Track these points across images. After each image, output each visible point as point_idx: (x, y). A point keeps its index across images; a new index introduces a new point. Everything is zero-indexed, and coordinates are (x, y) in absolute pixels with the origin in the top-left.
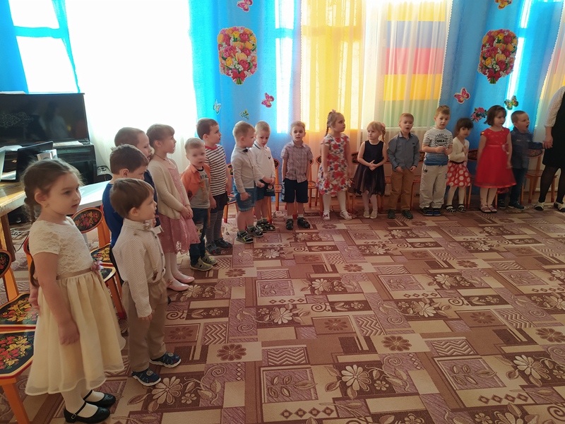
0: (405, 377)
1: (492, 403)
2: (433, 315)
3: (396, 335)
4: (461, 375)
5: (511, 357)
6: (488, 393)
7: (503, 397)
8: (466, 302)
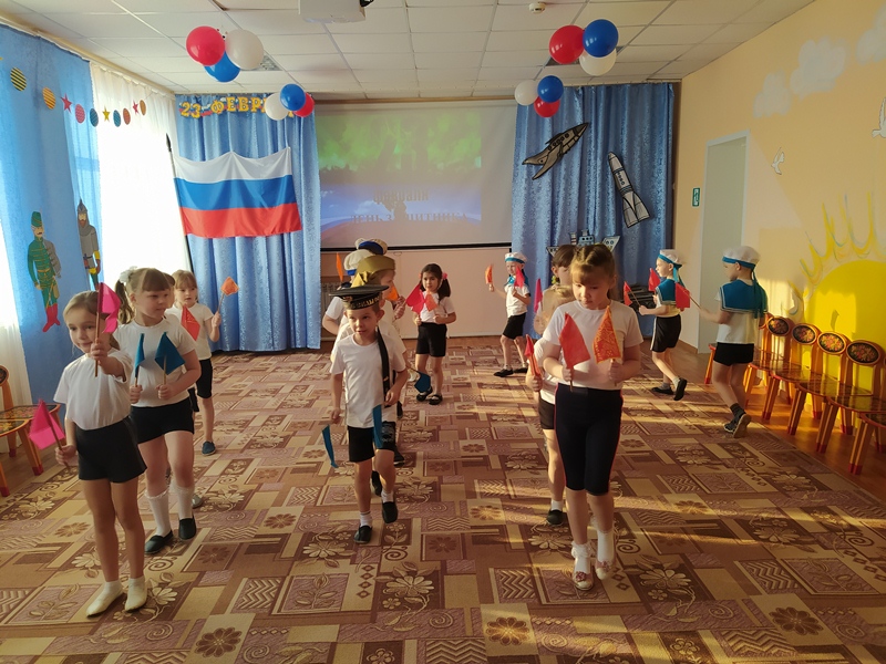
0: (301, 648)
1: (371, 590)
2: (175, 594)
3: (199, 638)
4: (317, 601)
5: (301, 556)
6: (353, 588)
7: (364, 581)
8: (169, 558)
